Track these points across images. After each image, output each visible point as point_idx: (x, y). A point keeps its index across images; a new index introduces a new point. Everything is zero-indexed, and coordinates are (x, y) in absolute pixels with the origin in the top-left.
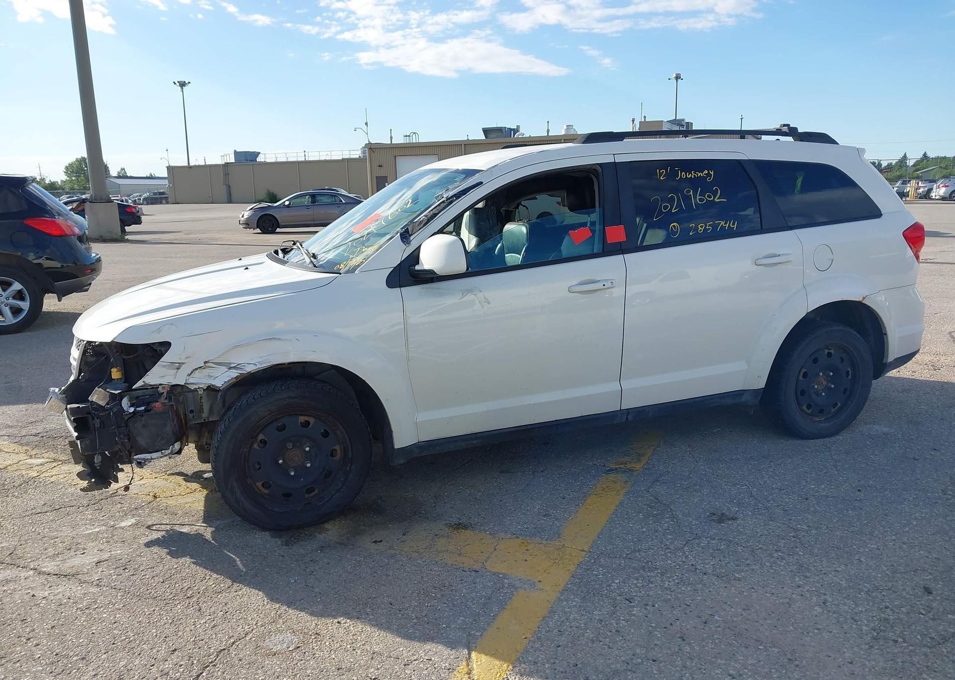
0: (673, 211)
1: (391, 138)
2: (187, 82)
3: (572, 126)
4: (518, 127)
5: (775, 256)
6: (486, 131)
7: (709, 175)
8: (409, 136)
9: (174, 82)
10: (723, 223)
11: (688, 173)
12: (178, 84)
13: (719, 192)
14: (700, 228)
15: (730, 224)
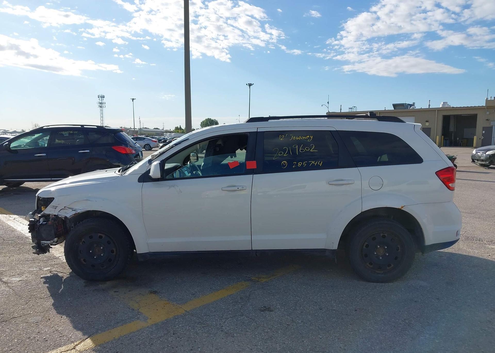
0: (285, 155)
1: (341, 109)
2: (252, 84)
3: (447, 102)
4: (414, 103)
5: (342, 180)
6: (395, 106)
7: (310, 138)
8: (352, 108)
9: (247, 84)
10: (313, 162)
11: (297, 137)
12: (248, 85)
13: (314, 146)
14: (299, 164)
15: (318, 163)
